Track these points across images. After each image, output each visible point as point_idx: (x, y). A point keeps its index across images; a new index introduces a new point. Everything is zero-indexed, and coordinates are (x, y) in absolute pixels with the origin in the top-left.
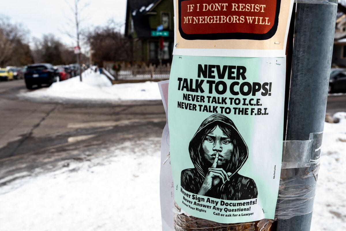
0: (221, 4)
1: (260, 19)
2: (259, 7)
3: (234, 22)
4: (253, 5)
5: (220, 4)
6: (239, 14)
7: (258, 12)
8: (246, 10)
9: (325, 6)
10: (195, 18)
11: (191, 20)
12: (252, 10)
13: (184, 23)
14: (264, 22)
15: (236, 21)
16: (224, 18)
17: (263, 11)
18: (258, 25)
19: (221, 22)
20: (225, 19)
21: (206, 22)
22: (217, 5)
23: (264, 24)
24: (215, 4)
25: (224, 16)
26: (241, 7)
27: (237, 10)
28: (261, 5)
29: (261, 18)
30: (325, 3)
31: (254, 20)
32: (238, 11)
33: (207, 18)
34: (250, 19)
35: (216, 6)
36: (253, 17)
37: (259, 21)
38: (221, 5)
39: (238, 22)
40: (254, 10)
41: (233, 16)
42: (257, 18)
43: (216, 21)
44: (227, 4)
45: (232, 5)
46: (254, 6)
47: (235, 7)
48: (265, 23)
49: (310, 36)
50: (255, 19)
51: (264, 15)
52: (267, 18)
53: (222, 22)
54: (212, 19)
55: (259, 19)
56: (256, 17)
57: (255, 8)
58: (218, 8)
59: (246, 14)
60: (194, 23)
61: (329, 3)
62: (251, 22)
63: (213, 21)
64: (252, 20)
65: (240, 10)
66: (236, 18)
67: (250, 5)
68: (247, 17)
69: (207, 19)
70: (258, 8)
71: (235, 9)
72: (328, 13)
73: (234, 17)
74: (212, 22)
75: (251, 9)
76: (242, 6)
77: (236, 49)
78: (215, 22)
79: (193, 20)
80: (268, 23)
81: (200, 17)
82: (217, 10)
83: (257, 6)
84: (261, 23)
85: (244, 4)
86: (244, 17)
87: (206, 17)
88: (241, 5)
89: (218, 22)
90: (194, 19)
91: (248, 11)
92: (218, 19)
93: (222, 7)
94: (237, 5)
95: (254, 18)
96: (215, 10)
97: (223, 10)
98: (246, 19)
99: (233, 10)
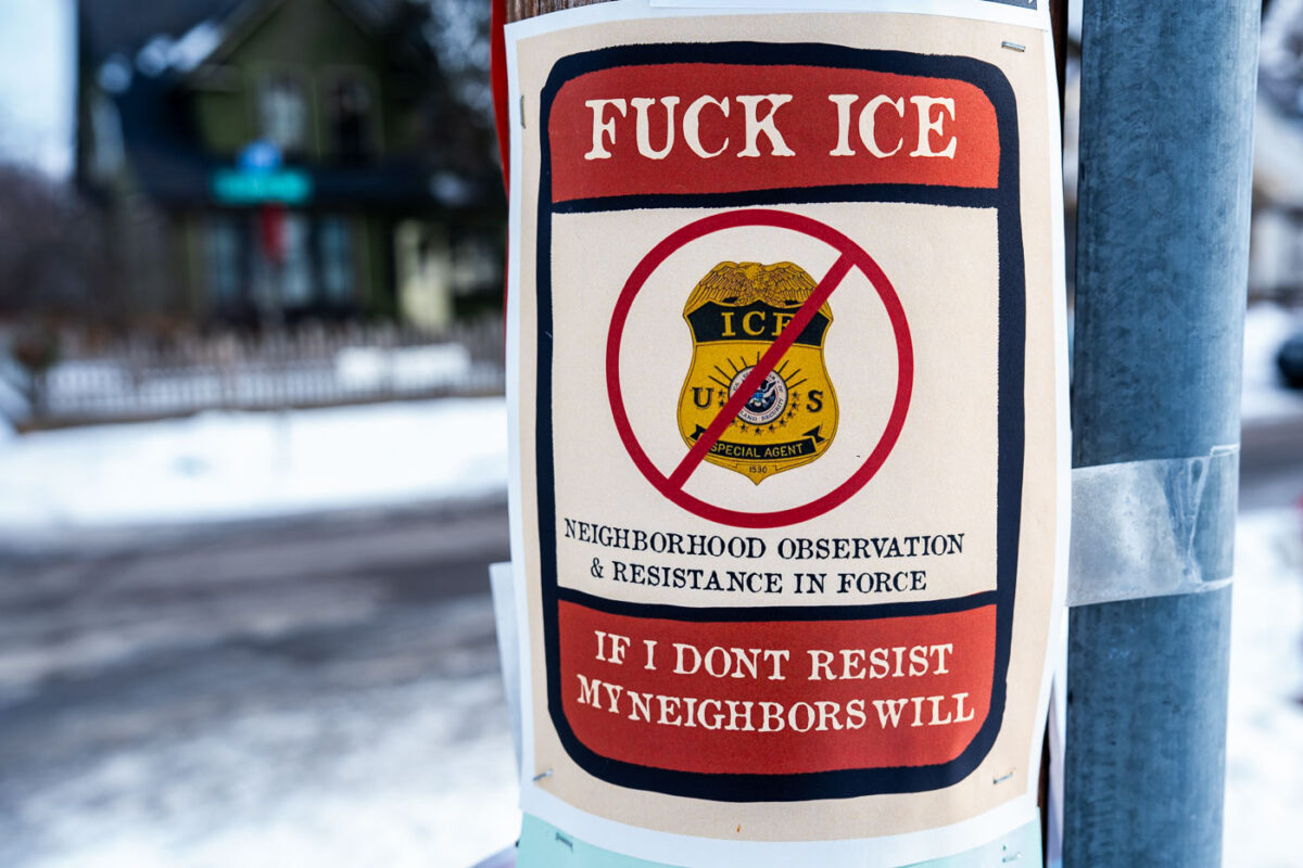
0: (760, 651)
1: (931, 703)
2: (928, 658)
3: (822, 727)
4: (899, 651)
5: (756, 652)
6: (840, 692)
7: (924, 675)
8: (873, 674)
9: (1187, 599)
10: (634, 696)
11: (614, 702)
12: (899, 673)
13: (581, 700)
14: (950, 715)
15: (829, 722)
16: (773, 710)
17: (941, 670)
18: (927, 728)
19: (761, 727)
20: (780, 716)
21: (690, 723)
22: (740, 653)
23: (948, 721)
24: (733, 650)
25: (775, 702)
26: (847, 664)
27: (830, 676)
28: (933, 648)
29: (936, 700)
30: (1188, 590)
31: (907, 714)
32: (837, 680)
33: (696, 707)
34: (889, 712)
35: (734, 656)
36: (903, 702)
37: (926, 716)
38: (761, 656)
39: (837, 726)
40: (905, 669)
41: (816, 703)
42: (918, 701)
43: (741, 722)
44: (786, 654)
45: (810, 656)
46: (906, 655)
47: (822, 665)
48: (955, 716)
49: (1134, 718)
50: (911, 706)
51: (945, 686)
52: (960, 697)
53: (766, 728)
54: (719, 713)
55: (927, 706)
56: (913, 699)
57: (910, 662)
58: (744, 669)
59: (870, 690)
60: (634, 717)
61: (1206, 588)
62: (895, 724)
63: (726, 722)
64: (897, 713)
65: (847, 675)
66: (829, 709)
67: (885, 653)
68: (878, 704)
69: (696, 712)
70: (924, 661)
71: (822, 671)
72: (1204, 626)
73: (822, 705)
74: (718, 725)
75: (893, 669)
76: (852, 658)
77: (835, 839)
78: (732, 726)
79: (625, 703)
80: (966, 714)
81: (663, 699)
82: (743, 676)
83: (918, 653)
84: (935, 721)
85: (860, 649)
86: (862, 704)
87: (691, 702)
88: (847, 653)
89: (749, 727)
90: (630, 698)
91: (880, 677)
92: (748, 715)
93: (765, 667)
94: (830, 657)
95: (906, 706)
96: (733, 675)
97: (771, 678)
98: (871, 712)
99: (815, 676)
